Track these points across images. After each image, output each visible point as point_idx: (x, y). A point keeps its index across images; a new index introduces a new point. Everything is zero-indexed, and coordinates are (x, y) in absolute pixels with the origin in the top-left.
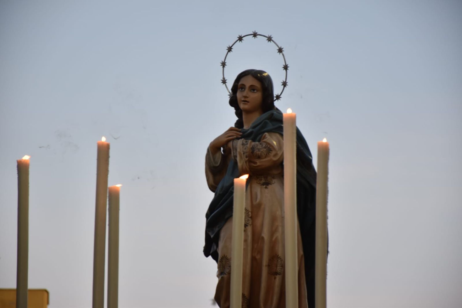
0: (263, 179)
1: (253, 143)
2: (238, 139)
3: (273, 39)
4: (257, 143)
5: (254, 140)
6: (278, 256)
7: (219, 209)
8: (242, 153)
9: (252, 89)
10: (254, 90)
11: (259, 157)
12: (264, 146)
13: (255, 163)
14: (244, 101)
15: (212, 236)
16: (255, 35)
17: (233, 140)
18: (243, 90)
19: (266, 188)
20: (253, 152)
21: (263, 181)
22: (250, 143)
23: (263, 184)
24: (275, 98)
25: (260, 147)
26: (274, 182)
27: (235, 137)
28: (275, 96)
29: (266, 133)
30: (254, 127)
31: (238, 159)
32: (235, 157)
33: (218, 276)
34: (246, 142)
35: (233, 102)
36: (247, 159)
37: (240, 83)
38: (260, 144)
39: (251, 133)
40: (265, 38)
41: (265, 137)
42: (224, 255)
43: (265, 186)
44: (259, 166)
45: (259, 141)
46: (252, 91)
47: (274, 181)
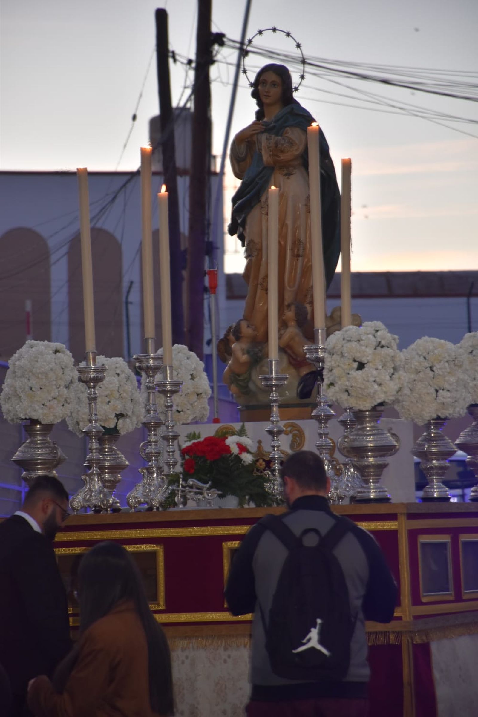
0: (285, 170)
1: (277, 138)
2: (262, 132)
3: (291, 35)
4: (280, 138)
5: (277, 134)
6: (300, 240)
7: (246, 197)
8: (267, 147)
9: (274, 84)
10: (275, 85)
11: (282, 152)
12: (286, 141)
13: (280, 157)
14: (265, 95)
15: (239, 221)
16: (274, 30)
17: (257, 134)
18: (264, 85)
19: (288, 178)
20: (276, 147)
21: (285, 172)
22: (274, 138)
23: (286, 175)
24: (293, 90)
25: (283, 142)
26: (294, 173)
27: (259, 131)
28: (293, 87)
29: (288, 128)
30: (276, 122)
31: (263, 153)
32: (260, 150)
33: (246, 257)
34: (270, 137)
35: (255, 95)
36: (271, 153)
37: (261, 78)
38: (283, 139)
39: (274, 127)
40: (283, 33)
41: (287, 133)
42: (251, 240)
43: (287, 177)
44: (282, 159)
45: (281, 136)
46: (273, 86)
47: (295, 171)
